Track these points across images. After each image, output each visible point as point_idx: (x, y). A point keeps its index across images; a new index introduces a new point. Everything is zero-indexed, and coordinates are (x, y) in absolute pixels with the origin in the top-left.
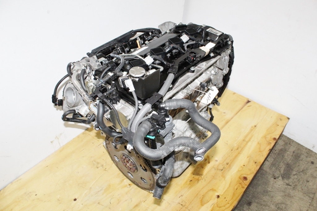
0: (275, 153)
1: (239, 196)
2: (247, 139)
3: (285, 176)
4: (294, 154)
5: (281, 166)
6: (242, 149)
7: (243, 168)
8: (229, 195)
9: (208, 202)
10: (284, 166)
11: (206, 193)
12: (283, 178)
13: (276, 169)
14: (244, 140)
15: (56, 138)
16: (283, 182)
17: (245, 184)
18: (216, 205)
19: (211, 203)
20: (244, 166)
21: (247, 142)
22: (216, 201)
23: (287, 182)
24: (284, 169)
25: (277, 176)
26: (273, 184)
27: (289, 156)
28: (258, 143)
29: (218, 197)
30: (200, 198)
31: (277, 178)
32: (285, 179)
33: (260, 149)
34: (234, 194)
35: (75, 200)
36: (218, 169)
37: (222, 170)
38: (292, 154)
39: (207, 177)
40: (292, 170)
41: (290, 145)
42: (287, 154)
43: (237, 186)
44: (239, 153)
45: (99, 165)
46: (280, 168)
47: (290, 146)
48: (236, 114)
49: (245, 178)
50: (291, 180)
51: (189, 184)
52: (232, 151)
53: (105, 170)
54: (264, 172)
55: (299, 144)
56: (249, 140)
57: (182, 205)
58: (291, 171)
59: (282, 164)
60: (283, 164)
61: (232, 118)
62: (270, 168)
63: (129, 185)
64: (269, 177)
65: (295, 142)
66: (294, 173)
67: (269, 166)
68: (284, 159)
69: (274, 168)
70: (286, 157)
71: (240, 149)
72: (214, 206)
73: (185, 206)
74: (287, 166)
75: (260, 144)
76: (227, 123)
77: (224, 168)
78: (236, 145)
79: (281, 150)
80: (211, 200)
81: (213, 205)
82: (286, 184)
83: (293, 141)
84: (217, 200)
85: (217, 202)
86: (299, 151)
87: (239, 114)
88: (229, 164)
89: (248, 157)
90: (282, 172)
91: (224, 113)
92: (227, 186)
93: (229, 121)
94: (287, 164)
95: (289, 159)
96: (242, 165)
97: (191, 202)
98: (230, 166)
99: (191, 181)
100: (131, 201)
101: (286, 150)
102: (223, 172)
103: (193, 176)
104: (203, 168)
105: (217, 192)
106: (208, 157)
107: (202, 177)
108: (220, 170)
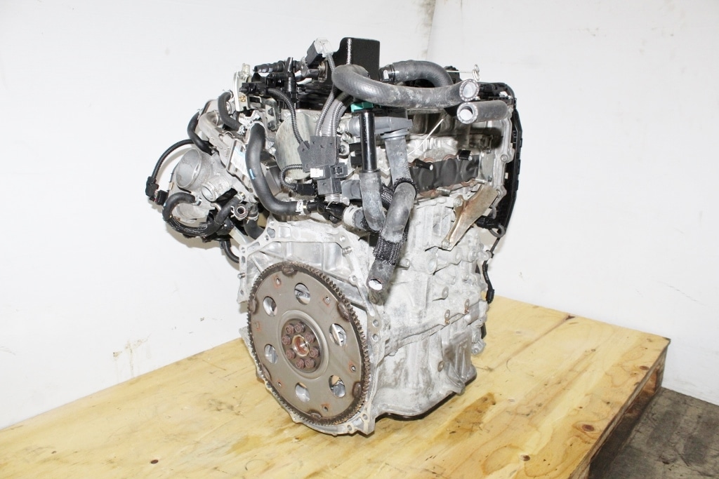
0: (654, 419)
1: (579, 457)
2: (579, 369)
3: (691, 459)
4: (701, 420)
5: (676, 441)
6: (570, 383)
7: (579, 411)
8: (552, 455)
9: (502, 467)
10: (682, 440)
11: (494, 452)
12: (687, 462)
13: (665, 445)
14: (571, 370)
15: (127, 348)
16: (690, 470)
17: (589, 436)
18: (523, 473)
19: (509, 468)
20: (581, 408)
21: (580, 373)
22: (523, 466)
23: (700, 469)
24: (685, 446)
25: (669, 457)
26: (665, 472)
27: (690, 424)
28: (606, 374)
29: (527, 458)
30: (480, 461)
31: (673, 462)
32: (692, 463)
33: (612, 382)
34: (566, 453)
35: (155, 462)
36: (517, 414)
37: (528, 415)
38: (696, 420)
39: (492, 427)
40: (706, 447)
41: (686, 406)
42: (683, 420)
43: (571, 439)
44: (564, 389)
45: (223, 407)
46: (672, 443)
47: (688, 407)
48: (546, 334)
49: (589, 428)
50: (707, 466)
51: (449, 438)
52: (546, 387)
53: (237, 414)
54: (635, 451)
55: (707, 403)
56: (585, 370)
57: (434, 473)
58: (703, 449)
59: (675, 438)
60: (678, 437)
61: (537, 340)
62: (648, 443)
63: (297, 439)
64: (651, 460)
65: (697, 399)
66: (714, 453)
67: (646, 441)
68: (679, 428)
69: (657, 445)
70: (682, 424)
71: (564, 384)
72: (517, 474)
73: (443, 475)
74: (691, 440)
75: (611, 376)
76: (527, 345)
77: (531, 411)
78: (553, 377)
79: (667, 413)
80: (507, 464)
81: (515, 474)
82: (699, 472)
83: (692, 399)
84: (525, 464)
85: (525, 468)
86: (712, 415)
87: (552, 333)
88: (543, 406)
89: (587, 395)
90: (681, 450)
91: (519, 332)
92: (546, 440)
93: (532, 343)
94: (690, 438)
95: (692, 428)
96: (576, 406)
97: (457, 468)
98: (546, 408)
99: (453, 432)
100: (302, 465)
101: (678, 414)
102: (531, 419)
103: (457, 424)
104: (480, 412)
105: (523, 450)
106: (490, 395)
107: (481, 425)
108: (523, 414)
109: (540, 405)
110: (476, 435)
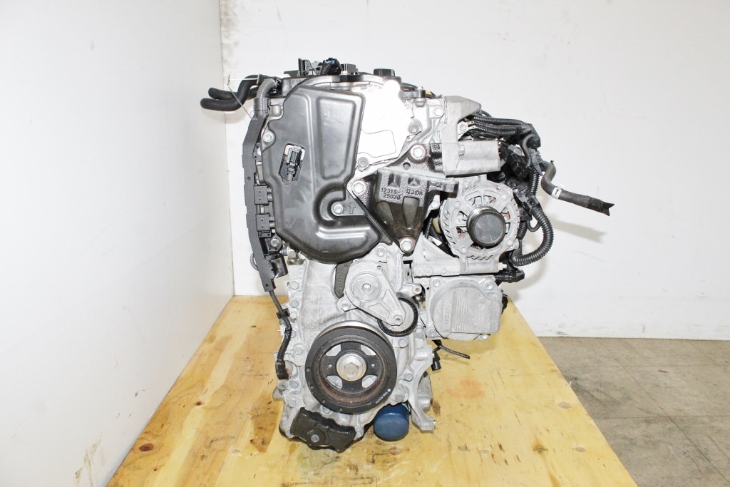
8: (178, 412)
11: (227, 400)
18: (198, 393)
19: (210, 393)
22: (199, 397)
30: (234, 391)
36: (223, 438)
39: (240, 419)
72: (202, 391)
77: (210, 446)
80: (214, 395)
81: (204, 391)
84: (198, 399)
88: (200, 457)
99: (270, 403)
102: (207, 438)
103: (272, 410)
104: (261, 428)
105: (204, 408)
106: (262, 450)
107: (250, 416)
108: (217, 440)
109: (203, 457)
110: (250, 407)
